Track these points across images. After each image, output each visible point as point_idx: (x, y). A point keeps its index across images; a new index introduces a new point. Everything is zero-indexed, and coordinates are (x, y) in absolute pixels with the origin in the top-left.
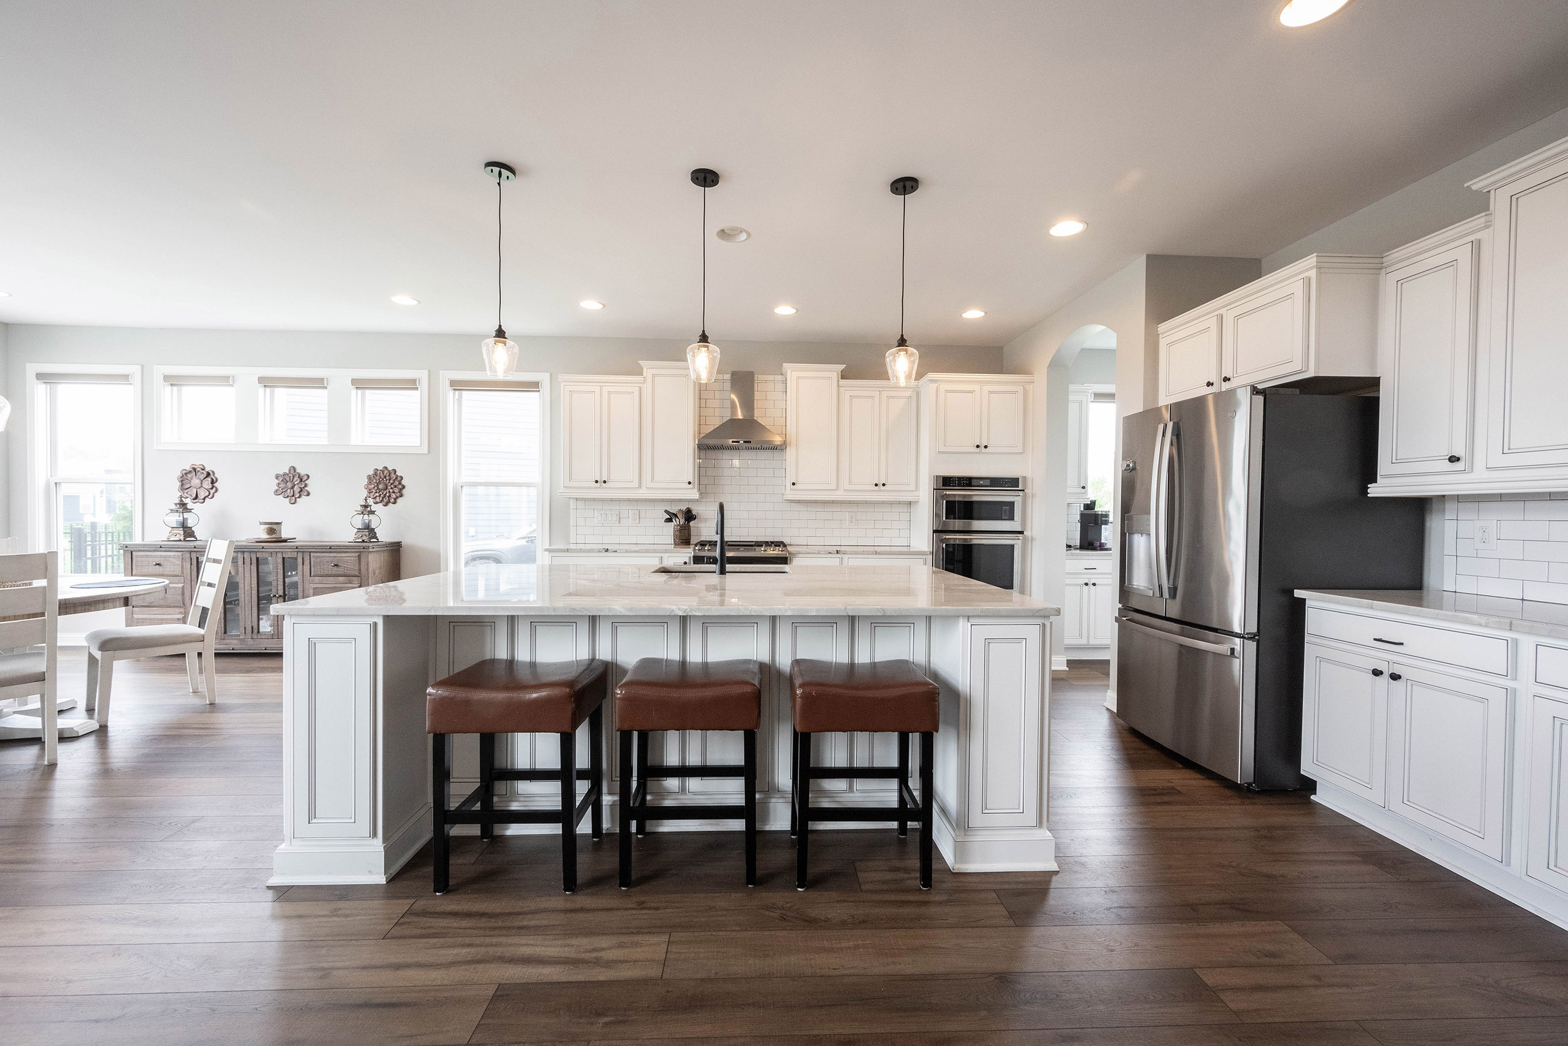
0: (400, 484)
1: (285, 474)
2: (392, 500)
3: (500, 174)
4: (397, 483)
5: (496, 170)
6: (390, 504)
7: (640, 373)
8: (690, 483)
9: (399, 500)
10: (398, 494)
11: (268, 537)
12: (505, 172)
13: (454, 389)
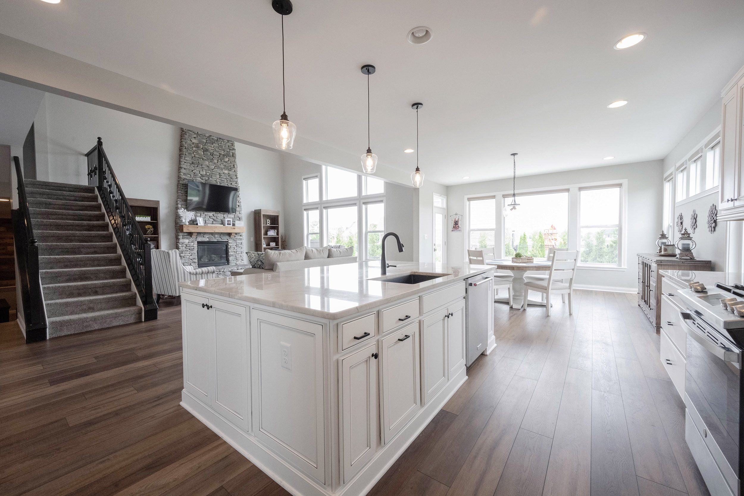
1: (692, 215)
4: (714, 216)
10: (714, 224)
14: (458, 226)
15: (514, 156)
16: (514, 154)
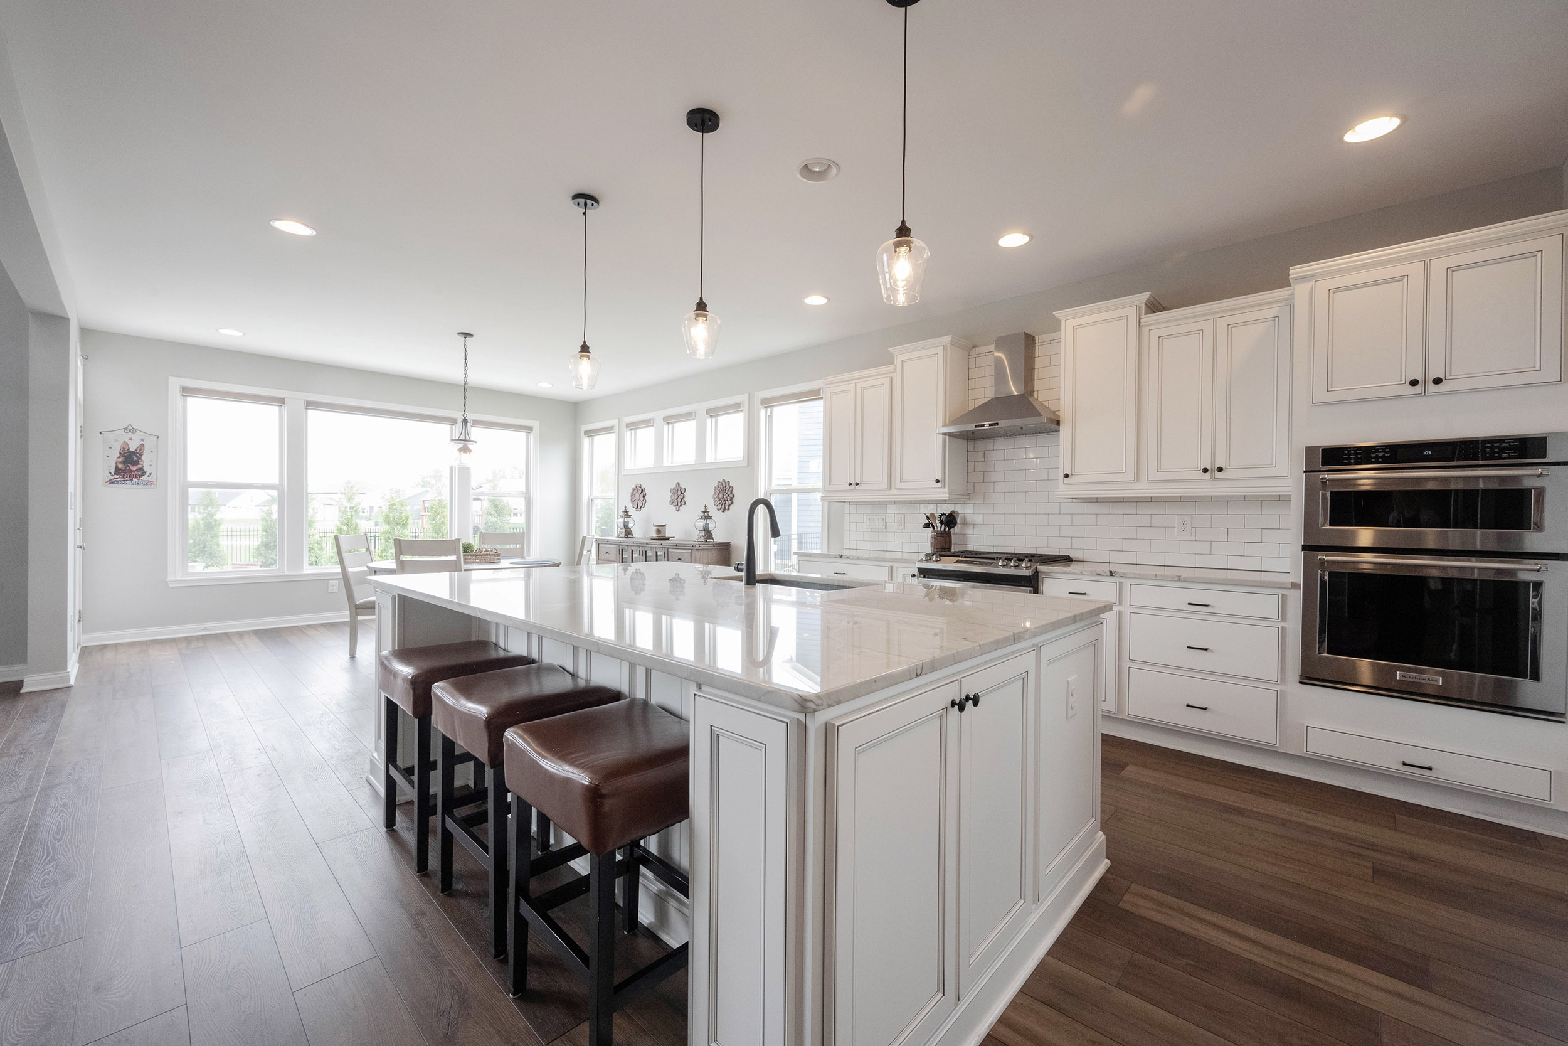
0: (731, 493)
1: (674, 488)
2: (727, 507)
3: (586, 204)
4: (729, 493)
5: (582, 201)
6: (726, 511)
7: (891, 361)
8: (938, 481)
9: (731, 507)
10: (730, 502)
11: (657, 536)
12: (589, 202)
13: (766, 407)
14: (142, 469)
15: (465, 338)
16: (466, 335)
